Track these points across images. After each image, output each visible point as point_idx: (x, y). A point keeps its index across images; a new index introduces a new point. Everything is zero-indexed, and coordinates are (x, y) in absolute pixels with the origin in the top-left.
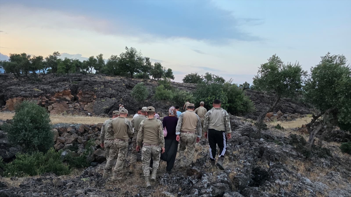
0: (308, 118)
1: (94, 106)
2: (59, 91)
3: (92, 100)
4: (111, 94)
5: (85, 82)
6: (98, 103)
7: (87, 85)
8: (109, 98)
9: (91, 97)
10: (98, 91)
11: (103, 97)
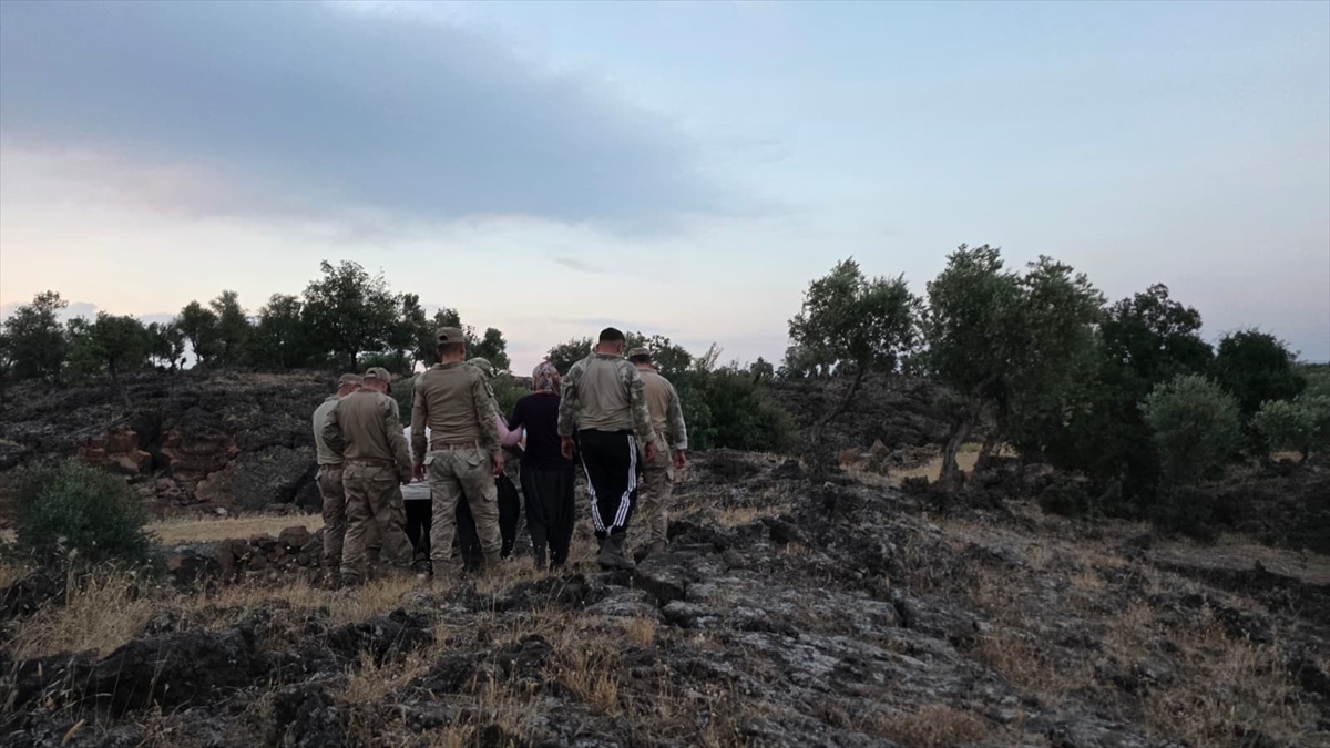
0: (965, 453)
1: (233, 480)
2: (90, 439)
3: (222, 461)
4: (293, 435)
5: (183, 398)
6: (246, 468)
7: (197, 409)
8: (284, 449)
9: (217, 451)
10: (243, 428)
11: (263, 447)
